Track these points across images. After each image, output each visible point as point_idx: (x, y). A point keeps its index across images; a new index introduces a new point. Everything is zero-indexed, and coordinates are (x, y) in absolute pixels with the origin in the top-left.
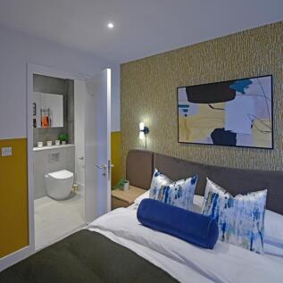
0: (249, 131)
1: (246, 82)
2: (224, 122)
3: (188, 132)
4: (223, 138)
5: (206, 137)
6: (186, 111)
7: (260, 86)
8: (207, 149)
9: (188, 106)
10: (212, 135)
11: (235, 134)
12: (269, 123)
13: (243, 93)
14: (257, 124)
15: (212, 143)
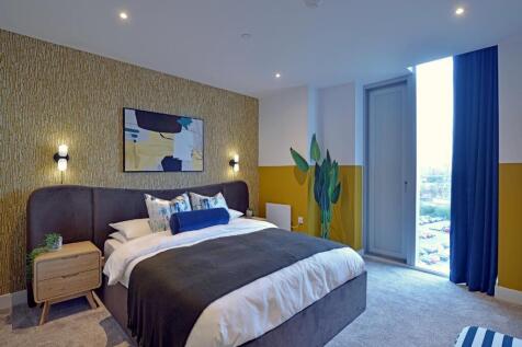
0: (190, 159)
1: (188, 120)
2: (172, 150)
3: (137, 159)
4: (171, 164)
5: (157, 165)
6: (136, 136)
7: (196, 125)
8: (157, 176)
9: (137, 131)
10: (163, 162)
11: (180, 161)
12: (202, 153)
13: (187, 128)
14: (195, 153)
15: (162, 170)
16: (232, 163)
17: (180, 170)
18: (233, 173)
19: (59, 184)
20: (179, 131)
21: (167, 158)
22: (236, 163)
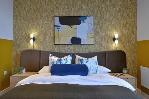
1: (85, 17)
2: (76, 34)
3: (60, 39)
5: (68, 41)
8: (69, 46)
10: (72, 40)
11: (81, 39)
12: (93, 34)
13: (84, 22)
14: (89, 34)
15: (71, 43)
16: (114, 39)
18: (116, 45)
19: (32, 49)
20: (80, 24)
21: (73, 38)
22: (116, 39)
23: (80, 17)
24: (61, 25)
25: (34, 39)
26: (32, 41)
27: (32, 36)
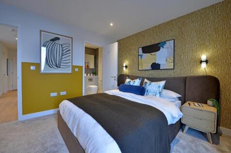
0: (165, 63)
1: (164, 43)
2: (156, 60)
3: (142, 65)
4: (155, 66)
6: (142, 57)
8: (150, 72)
10: (151, 66)
11: (160, 65)
12: (173, 59)
13: (163, 47)
14: (168, 59)
15: (151, 69)
17: (159, 69)
20: (159, 50)
21: (153, 64)
22: (204, 61)
23: (159, 44)
24: (144, 54)
25: (126, 67)
26: (124, 68)
27: (124, 65)
